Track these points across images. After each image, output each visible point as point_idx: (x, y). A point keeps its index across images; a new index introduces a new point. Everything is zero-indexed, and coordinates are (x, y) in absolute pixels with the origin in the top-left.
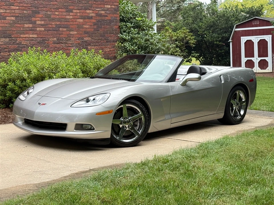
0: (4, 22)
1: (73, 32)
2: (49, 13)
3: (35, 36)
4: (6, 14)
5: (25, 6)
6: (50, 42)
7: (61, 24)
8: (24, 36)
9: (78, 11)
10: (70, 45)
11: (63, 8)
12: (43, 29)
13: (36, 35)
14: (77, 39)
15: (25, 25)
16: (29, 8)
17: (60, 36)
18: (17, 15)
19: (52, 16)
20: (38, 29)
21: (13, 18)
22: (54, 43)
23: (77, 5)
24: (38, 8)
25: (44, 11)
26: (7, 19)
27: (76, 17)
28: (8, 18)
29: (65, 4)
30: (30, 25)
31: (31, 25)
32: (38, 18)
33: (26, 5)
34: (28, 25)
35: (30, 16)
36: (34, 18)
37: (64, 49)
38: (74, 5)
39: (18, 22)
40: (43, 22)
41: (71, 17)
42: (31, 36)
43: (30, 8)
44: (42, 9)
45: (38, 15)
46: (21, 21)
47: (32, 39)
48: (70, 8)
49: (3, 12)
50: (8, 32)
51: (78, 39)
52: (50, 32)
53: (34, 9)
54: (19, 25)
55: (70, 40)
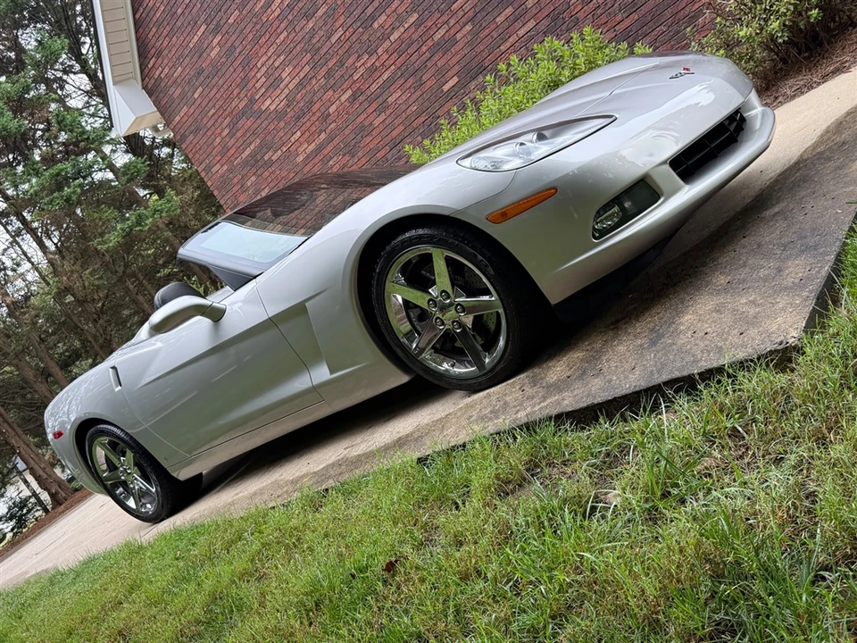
0: (457, 49)
3: (532, 24)
4: (452, 32)
6: (575, 8)
8: (508, 44)
13: (532, 20)
15: (497, 20)
18: (471, 14)
21: (468, 27)
26: (458, 39)
28: (459, 36)
30: (507, 10)
31: (509, 10)
34: (503, 14)
42: (521, 32)
46: (485, 21)
47: (530, 36)
49: (445, 31)
50: (474, 64)
54: (487, 32)
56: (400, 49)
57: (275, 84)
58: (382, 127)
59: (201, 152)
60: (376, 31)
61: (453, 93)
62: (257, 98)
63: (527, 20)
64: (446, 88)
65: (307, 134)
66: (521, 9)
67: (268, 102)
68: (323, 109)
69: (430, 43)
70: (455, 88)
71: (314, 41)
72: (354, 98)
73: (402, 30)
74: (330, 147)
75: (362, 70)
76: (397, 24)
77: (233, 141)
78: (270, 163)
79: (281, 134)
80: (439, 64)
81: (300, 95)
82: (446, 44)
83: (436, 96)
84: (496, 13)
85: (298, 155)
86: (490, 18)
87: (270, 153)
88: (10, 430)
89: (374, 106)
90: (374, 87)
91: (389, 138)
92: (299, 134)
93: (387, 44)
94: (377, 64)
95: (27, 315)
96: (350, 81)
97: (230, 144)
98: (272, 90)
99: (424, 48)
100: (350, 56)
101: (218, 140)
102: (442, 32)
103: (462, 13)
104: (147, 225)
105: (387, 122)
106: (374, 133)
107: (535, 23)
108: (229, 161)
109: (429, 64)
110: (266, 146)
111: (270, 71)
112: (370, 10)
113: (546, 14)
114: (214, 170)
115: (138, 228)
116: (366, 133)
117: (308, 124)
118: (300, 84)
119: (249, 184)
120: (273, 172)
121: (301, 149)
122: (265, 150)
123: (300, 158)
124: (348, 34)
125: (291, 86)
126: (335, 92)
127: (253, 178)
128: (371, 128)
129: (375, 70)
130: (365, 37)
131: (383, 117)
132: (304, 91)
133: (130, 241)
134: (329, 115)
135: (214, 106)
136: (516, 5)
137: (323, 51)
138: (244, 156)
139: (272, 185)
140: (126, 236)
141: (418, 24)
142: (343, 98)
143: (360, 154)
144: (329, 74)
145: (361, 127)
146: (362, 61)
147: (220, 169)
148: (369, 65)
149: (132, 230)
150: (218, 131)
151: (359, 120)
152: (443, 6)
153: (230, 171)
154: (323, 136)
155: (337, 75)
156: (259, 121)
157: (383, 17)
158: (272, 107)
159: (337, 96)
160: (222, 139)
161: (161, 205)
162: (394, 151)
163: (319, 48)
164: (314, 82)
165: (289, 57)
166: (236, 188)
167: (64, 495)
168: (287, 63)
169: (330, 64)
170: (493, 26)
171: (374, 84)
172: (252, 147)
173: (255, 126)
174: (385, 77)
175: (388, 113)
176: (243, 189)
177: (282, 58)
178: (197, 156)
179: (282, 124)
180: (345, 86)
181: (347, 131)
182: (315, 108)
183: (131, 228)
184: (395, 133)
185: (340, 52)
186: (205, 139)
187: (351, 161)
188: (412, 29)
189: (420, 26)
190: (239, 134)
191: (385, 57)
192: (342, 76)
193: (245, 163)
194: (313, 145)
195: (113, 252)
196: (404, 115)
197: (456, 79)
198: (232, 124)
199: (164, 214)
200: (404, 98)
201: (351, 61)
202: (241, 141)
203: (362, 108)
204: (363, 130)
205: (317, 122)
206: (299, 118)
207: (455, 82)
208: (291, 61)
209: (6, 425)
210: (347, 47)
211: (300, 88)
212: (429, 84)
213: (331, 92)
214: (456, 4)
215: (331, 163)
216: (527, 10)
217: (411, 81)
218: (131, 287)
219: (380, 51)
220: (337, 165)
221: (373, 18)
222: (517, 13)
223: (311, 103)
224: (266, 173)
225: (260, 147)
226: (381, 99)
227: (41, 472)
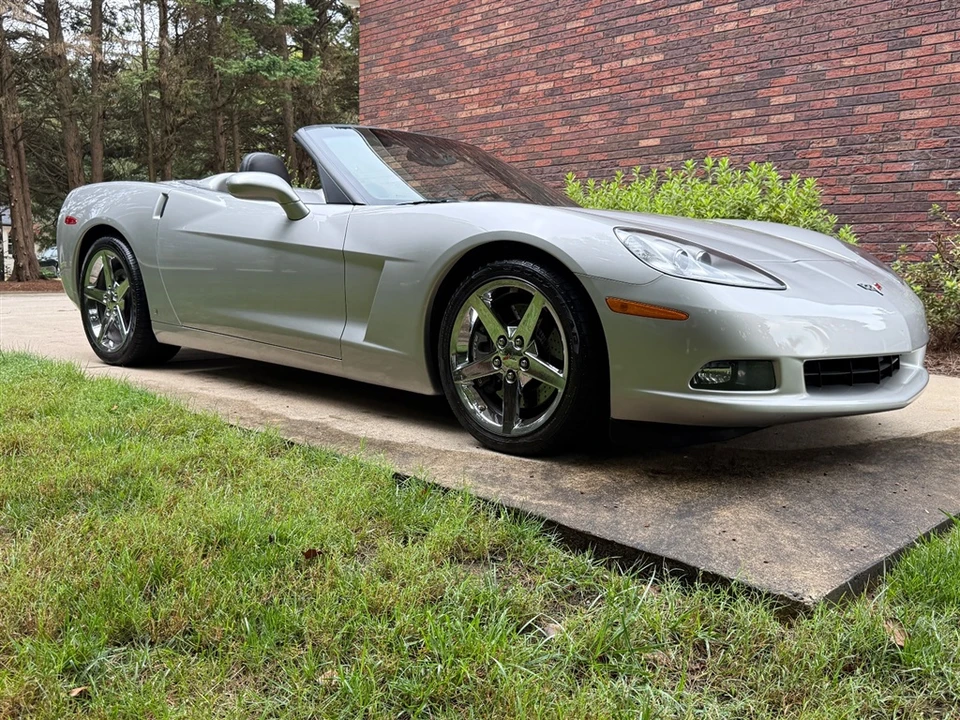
0: (678, 115)
1: (915, 112)
2: (818, 67)
3: (763, 139)
4: (684, 95)
5: (739, 62)
6: (812, 152)
7: (862, 92)
8: (728, 143)
9: (946, 37)
10: (893, 157)
11: (875, 40)
12: (791, 117)
13: (766, 136)
14: (929, 135)
15: (733, 113)
16: (751, 65)
17: (851, 131)
18: (713, 91)
19: (829, 75)
20: (774, 119)
21: (702, 102)
22: (827, 153)
23: (945, 17)
24: (779, 59)
25: (800, 64)
26: (685, 106)
27: (934, 58)
28: (688, 103)
29: (886, 28)
30: (749, 111)
31: (751, 112)
32: (776, 89)
33: (742, 60)
34: (743, 112)
35: (749, 88)
36: (763, 91)
37: (867, 171)
38: (930, 20)
39: (715, 108)
40: (792, 98)
41: (911, 63)
42: (748, 140)
43: (756, 64)
44: (795, 60)
45: (780, 79)
46: (722, 107)
47: (753, 150)
48: (910, 33)
49: (679, 89)
50: (684, 139)
51: (935, 134)
52: (815, 124)
53: (766, 65)
54: (717, 117)
55: (898, 139)
56: (625, 78)
57: (486, 28)
58: (558, 138)
59: (374, 44)
60: (614, 45)
61: (646, 153)
62: (461, 30)
63: (761, 132)
64: (643, 143)
65: (485, 96)
66: (763, 118)
67: (470, 41)
68: (515, 83)
69: (657, 91)
70: (651, 150)
71: (551, 14)
72: (552, 93)
73: (639, 61)
74: (497, 124)
75: (576, 72)
76: (639, 53)
77: (410, 55)
78: (431, 100)
79: (461, 79)
80: (652, 117)
81: (503, 55)
82: (672, 103)
83: (628, 144)
84: (736, 106)
85: (463, 110)
86: (727, 107)
87: (438, 90)
88: (18, 179)
89: (565, 113)
90: (578, 96)
91: (558, 153)
92: (477, 91)
93: (615, 64)
94: (594, 76)
95: (106, 84)
96: (559, 75)
97: (406, 56)
98: (480, 32)
99: (648, 93)
100: (574, 51)
101: (397, 45)
102: (675, 89)
103: (706, 85)
104: (275, 76)
105: (567, 137)
106: (547, 138)
107: (766, 141)
108: (395, 71)
109: (643, 110)
110: (437, 81)
111: (490, 15)
112: (622, 22)
113: (783, 139)
114: (375, 70)
115: (265, 74)
116: (540, 134)
117: (492, 88)
118: (510, 45)
119: (398, 105)
120: (429, 110)
121: (470, 107)
122: (434, 84)
123: (463, 115)
124: (586, 30)
125: (501, 41)
126: (537, 75)
127: (406, 103)
128: (547, 132)
129: (589, 81)
130: (600, 44)
131: (565, 129)
132: (509, 55)
133: (250, 80)
134: (517, 93)
135: (416, 10)
136: (760, 112)
137: (552, 30)
138: (412, 76)
139: (420, 121)
140: (249, 73)
141: (658, 66)
142: (541, 87)
143: (521, 150)
144: (543, 55)
145: (539, 125)
146: (582, 64)
147: (381, 73)
148: (586, 72)
149: (258, 71)
150: (404, 36)
151: (541, 117)
152: (692, 65)
153: (389, 81)
154: (498, 108)
155: (550, 61)
156: (448, 53)
157: (630, 37)
158: (469, 49)
159: (536, 80)
160: (403, 46)
161: (301, 66)
162: (554, 169)
163: (551, 24)
164: (525, 52)
165: (517, 14)
166: (384, 101)
167: (28, 274)
168: (511, 18)
169: (551, 46)
170: (725, 117)
171: (579, 94)
172: (425, 73)
173: (441, 55)
174: (594, 93)
175: (574, 129)
176: (390, 106)
177: (510, 9)
178: (368, 45)
179: (468, 71)
180: (550, 76)
181: (523, 120)
182: (508, 77)
183: (258, 68)
184: (566, 152)
185: (568, 41)
186: (387, 34)
187: (508, 150)
188: (649, 67)
189: (659, 69)
190: (421, 52)
191: (607, 75)
192: (554, 65)
193: (409, 83)
194: (484, 110)
195: (226, 81)
196: (586, 142)
197: (657, 141)
198: (420, 38)
199: (298, 77)
200: (597, 125)
201: (572, 56)
202: (418, 60)
203: (553, 108)
204: (539, 129)
205: (501, 92)
206: (487, 76)
207: (656, 144)
208: (516, 18)
209: (18, 172)
210: (578, 41)
211: (507, 49)
212: (630, 128)
213: (533, 73)
214: (706, 72)
215: (488, 138)
216: (768, 123)
217: (615, 114)
218: (221, 123)
219: (605, 66)
220: (493, 145)
221: (620, 31)
222: (756, 120)
223: (508, 70)
224: (421, 107)
225: (433, 78)
226: (575, 112)
227: (21, 239)
